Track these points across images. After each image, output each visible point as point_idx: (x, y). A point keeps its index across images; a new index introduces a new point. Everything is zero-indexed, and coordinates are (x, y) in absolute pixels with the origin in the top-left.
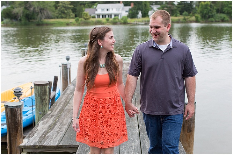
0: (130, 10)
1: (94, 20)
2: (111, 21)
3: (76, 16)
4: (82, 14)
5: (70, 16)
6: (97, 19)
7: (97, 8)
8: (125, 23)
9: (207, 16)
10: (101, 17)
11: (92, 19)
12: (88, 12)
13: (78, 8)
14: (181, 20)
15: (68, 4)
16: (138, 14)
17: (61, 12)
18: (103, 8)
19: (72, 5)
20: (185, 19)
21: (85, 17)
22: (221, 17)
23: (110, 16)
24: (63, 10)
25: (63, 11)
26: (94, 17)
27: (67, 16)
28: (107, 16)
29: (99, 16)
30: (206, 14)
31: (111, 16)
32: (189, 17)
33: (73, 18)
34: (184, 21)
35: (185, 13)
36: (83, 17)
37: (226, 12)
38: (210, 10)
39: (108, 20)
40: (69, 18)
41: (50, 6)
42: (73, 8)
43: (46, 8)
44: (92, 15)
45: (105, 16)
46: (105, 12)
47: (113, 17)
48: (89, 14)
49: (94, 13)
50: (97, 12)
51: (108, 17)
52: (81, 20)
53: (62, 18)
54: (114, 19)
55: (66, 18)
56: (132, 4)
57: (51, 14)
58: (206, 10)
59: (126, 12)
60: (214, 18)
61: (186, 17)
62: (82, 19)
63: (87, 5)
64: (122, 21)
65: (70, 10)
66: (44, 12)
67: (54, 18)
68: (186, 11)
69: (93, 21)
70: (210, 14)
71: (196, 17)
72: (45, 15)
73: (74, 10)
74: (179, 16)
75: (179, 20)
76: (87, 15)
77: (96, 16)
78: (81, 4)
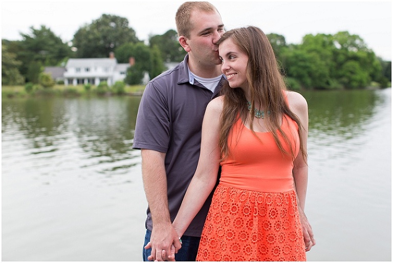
0: (129, 70)
1: (61, 87)
2: (94, 90)
3: (27, 81)
4: (38, 77)
5: (14, 81)
6: (66, 85)
7: (67, 67)
8: (120, 93)
10: (75, 82)
11: (57, 87)
13: (31, 66)
15: (11, 60)
16: (142, 76)
18: (78, 66)
19: (20, 60)
21: (45, 82)
23: (92, 80)
26: (62, 83)
29: (70, 80)
31: (94, 80)
33: (21, 84)
36: (39, 83)
37: (295, 74)
39: (88, 88)
40: (13, 85)
42: (22, 66)
44: (59, 79)
45: (83, 80)
46: (83, 74)
47: (97, 82)
48: (51, 78)
49: (62, 76)
50: (66, 75)
51: (89, 81)
52: (37, 89)
54: (100, 86)
56: (132, 61)
59: (122, 73)
62: (39, 86)
63: (48, 60)
64: (115, 90)
65: (16, 70)
73: (23, 71)
76: (47, 79)
77: (66, 82)
78: (37, 60)
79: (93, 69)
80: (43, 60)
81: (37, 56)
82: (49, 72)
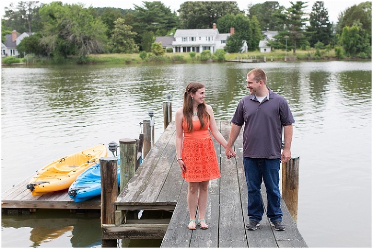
0: (229, 39)
1: (170, 55)
2: (198, 57)
3: (141, 49)
4: (151, 45)
5: (131, 48)
6: (174, 54)
7: (175, 37)
8: (221, 60)
9: (355, 48)
10: (182, 50)
11: (166, 54)
12: (161, 42)
13: (144, 36)
14: (312, 56)
15: (129, 30)
16: (241, 45)
17: (118, 42)
18: (185, 36)
19: (135, 31)
20: (318, 54)
21: (157, 51)
23: (196, 48)
24: (121, 39)
25: (120, 41)
26: (170, 51)
27: (126, 49)
28: (191, 49)
29: (177, 49)
30: (353, 46)
31: (198, 48)
32: (324, 50)
33: (136, 52)
34: (317, 56)
35: (319, 43)
36: (152, 51)
38: (360, 39)
39: (192, 55)
40: (130, 53)
41: (100, 34)
42: (136, 36)
43: (94, 36)
44: (167, 48)
45: (189, 48)
46: (189, 43)
47: (201, 50)
48: (161, 46)
49: (171, 44)
50: (174, 43)
51: (193, 50)
52: (150, 55)
53: (119, 52)
54: (203, 53)
55: (124, 52)
56: (232, 30)
57: (101, 45)
58: (353, 38)
59: (224, 42)
60: (365, 52)
61: (321, 51)
62: (151, 54)
63: (158, 30)
64: (217, 58)
65: (132, 39)
66: (90, 43)
67: (106, 53)
68: (321, 41)
69: (169, 58)
70: (359, 46)
71: (336, 50)
72: (91, 47)
73: (138, 40)
74: (308, 50)
75: (309, 55)
76: (159, 47)
77: (174, 50)
78: (149, 30)
79: (197, 39)
80: (154, 30)
81: (149, 27)
82: (159, 41)
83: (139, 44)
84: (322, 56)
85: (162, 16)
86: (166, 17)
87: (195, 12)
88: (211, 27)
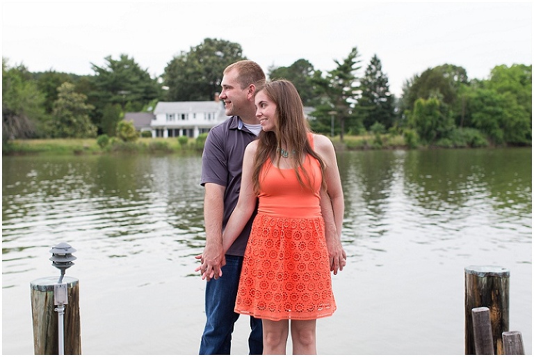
1: (147, 141)
2: (192, 144)
3: (100, 132)
4: (116, 126)
5: (84, 131)
6: (154, 139)
7: (155, 113)
9: (434, 133)
10: (166, 133)
11: (141, 140)
12: (132, 121)
13: (106, 112)
14: (370, 144)
15: (80, 102)
17: (62, 120)
18: (171, 113)
19: (91, 103)
20: (378, 141)
21: (124, 135)
22: (466, 136)
23: (189, 131)
24: (68, 116)
25: (67, 119)
26: (148, 135)
27: (76, 132)
28: (181, 132)
29: (159, 131)
30: (430, 128)
31: (191, 131)
32: (388, 136)
33: (92, 137)
34: (377, 144)
35: (377, 125)
36: (118, 134)
37: (479, 123)
38: (441, 119)
39: (183, 142)
40: (82, 137)
41: (31, 106)
42: (94, 111)
43: (21, 109)
44: (143, 130)
45: (177, 131)
46: (177, 123)
47: (197, 134)
48: (133, 127)
49: (149, 125)
50: (154, 123)
51: (185, 133)
52: (114, 141)
53: (64, 136)
54: (200, 139)
55: (73, 136)
57: (33, 125)
58: (430, 117)
60: (449, 139)
61: (382, 137)
62: (116, 139)
63: (129, 103)
65: (86, 117)
66: (14, 121)
67: (44, 137)
68: (380, 122)
69: (144, 145)
70: (440, 129)
71: (406, 135)
72: (17, 128)
73: (96, 118)
74: (363, 135)
75: (365, 143)
76: (128, 128)
77: (154, 133)
78: (114, 102)
79: (191, 116)
80: (123, 103)
81: (114, 98)
82: (130, 119)
83: (98, 125)
84: (384, 145)
85: (136, 83)
86: (142, 84)
87: (187, 76)
88: (212, 99)
